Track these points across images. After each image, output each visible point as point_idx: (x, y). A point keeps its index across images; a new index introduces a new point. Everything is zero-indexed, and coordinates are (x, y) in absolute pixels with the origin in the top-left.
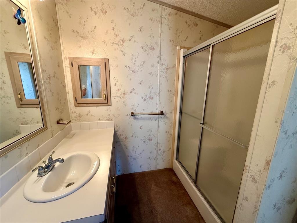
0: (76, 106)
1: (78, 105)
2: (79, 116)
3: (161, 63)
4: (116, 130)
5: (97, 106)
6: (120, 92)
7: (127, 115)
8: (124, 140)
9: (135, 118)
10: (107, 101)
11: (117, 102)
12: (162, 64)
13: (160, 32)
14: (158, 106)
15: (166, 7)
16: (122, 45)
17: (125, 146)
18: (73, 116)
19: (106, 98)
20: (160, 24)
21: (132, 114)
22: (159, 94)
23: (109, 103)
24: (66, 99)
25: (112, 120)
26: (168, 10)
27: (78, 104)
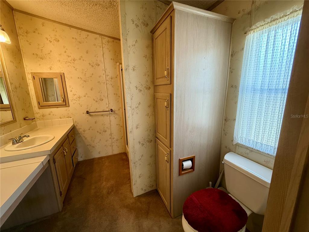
0: (39, 108)
1: (41, 107)
2: (43, 116)
3: (106, 74)
4: (75, 125)
5: (57, 107)
6: (76, 96)
7: (83, 113)
8: (83, 132)
9: (91, 115)
10: (65, 103)
11: (74, 103)
12: (107, 76)
13: (102, 53)
14: (108, 106)
15: (104, 37)
16: (74, 63)
17: (84, 137)
18: (37, 116)
19: (64, 101)
20: (101, 49)
21: (88, 112)
22: (107, 96)
23: (67, 105)
24: (30, 103)
25: (71, 118)
26: (107, 39)
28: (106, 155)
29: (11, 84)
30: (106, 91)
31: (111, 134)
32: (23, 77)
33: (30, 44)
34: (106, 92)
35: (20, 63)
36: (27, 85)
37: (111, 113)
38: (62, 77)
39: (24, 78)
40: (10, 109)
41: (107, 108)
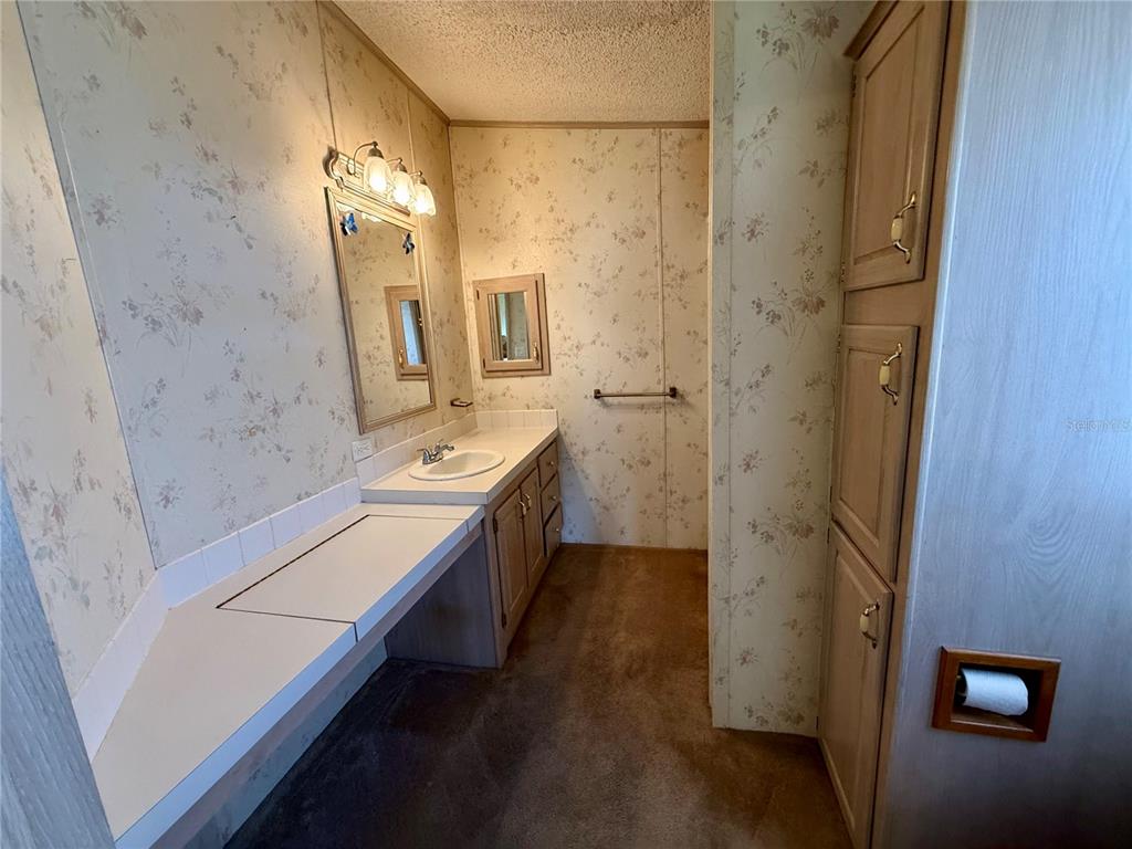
0: (484, 377)
1: (486, 375)
2: (490, 398)
4: (562, 431)
5: (522, 376)
6: (569, 343)
7: (586, 397)
8: (581, 456)
9: (606, 405)
10: (542, 365)
11: (563, 366)
12: (668, 267)
13: (657, 193)
14: (661, 374)
17: (583, 471)
18: (478, 397)
19: (540, 357)
20: (656, 174)
21: (598, 394)
22: (663, 342)
23: (546, 370)
24: (467, 363)
25: (552, 408)
26: (677, 133)
27: (489, 373)
28: (641, 545)
29: (434, 314)
30: (660, 323)
31: (665, 475)
32: (456, 296)
33: (476, 206)
34: (661, 328)
35: (453, 258)
36: (464, 317)
37: (669, 403)
38: (539, 285)
39: (458, 299)
40: (426, 377)
41: (659, 383)
